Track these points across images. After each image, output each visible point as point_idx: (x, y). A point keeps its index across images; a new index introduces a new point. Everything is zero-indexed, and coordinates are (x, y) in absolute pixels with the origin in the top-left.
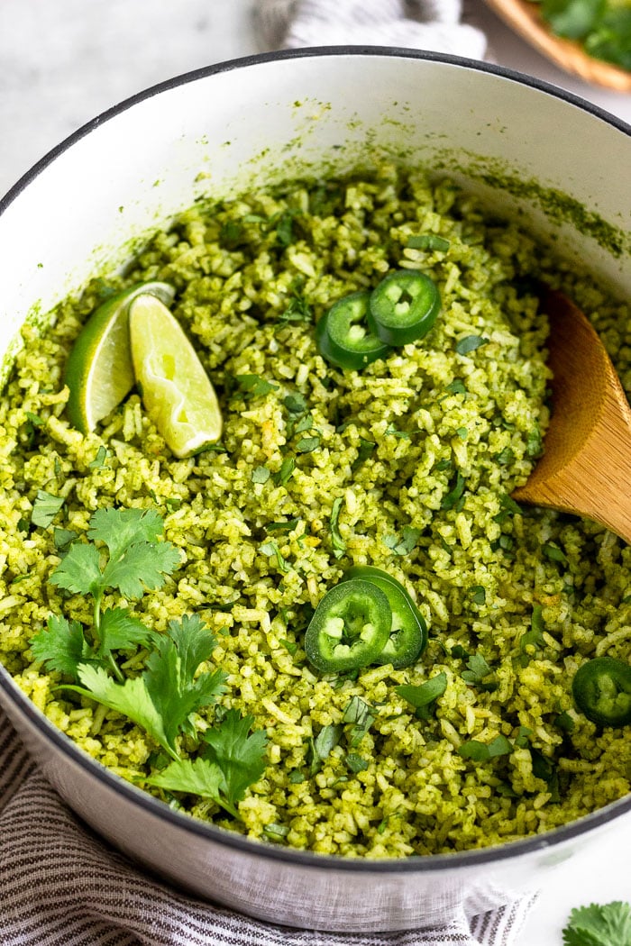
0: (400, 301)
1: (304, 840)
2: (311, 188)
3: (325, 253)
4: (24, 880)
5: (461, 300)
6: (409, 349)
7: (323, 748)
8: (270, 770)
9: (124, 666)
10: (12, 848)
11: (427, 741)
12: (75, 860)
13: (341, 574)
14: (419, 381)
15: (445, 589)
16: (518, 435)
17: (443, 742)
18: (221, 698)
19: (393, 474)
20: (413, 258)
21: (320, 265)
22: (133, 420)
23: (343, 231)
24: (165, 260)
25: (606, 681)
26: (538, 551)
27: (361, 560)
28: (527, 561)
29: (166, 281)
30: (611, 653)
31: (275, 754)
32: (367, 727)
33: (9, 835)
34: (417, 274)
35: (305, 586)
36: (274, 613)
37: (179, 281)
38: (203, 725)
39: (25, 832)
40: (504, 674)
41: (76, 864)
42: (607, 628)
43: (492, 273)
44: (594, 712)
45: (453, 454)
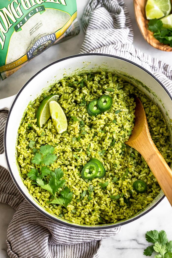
0: (104, 102)
1: (79, 214)
2: (88, 74)
3: (90, 89)
4: (27, 217)
5: (117, 102)
6: (105, 113)
7: (84, 195)
8: (73, 199)
9: (46, 177)
10: (25, 210)
11: (104, 194)
12: (36, 214)
13: (89, 159)
14: (107, 119)
15: (110, 163)
16: (126, 131)
17: (107, 195)
18: (65, 184)
19: (101, 139)
20: (107, 93)
21: (89, 92)
22: (49, 125)
23: (94, 85)
24: (57, 90)
25: (139, 185)
26: (129, 155)
27: (93, 157)
28: (127, 157)
29: (57, 94)
30: (141, 179)
31: (74, 196)
32: (93, 191)
33: (24, 207)
34: (108, 96)
35: (82, 162)
36: (76, 167)
37: (60, 94)
38: (61, 189)
39: (27, 207)
40: (120, 182)
41: (37, 215)
42: (141, 174)
43: (124, 95)
44: (137, 190)
45: (113, 136)
